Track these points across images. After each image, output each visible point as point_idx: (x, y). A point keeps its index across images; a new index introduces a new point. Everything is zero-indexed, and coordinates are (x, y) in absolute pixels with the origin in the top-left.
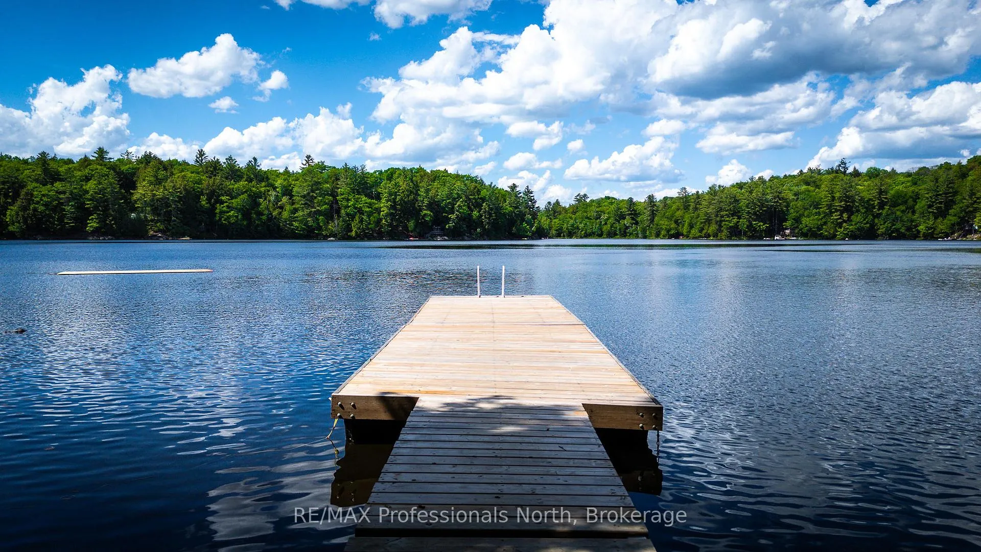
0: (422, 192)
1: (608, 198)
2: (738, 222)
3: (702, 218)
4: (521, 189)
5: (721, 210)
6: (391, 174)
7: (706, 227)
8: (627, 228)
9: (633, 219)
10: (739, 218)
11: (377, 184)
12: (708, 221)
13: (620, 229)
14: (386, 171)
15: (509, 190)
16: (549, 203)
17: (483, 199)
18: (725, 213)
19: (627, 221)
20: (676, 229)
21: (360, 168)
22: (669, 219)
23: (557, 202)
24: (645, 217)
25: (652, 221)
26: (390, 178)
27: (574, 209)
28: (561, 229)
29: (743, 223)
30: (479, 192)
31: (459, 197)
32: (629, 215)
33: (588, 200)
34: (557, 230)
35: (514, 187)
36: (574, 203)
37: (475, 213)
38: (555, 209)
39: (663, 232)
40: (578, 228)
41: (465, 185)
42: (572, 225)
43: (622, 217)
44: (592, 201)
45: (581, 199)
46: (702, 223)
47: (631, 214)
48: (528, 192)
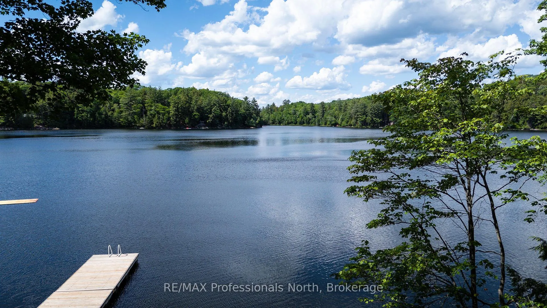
0: (193, 102)
1: (301, 102)
2: (366, 118)
3: (348, 115)
4: (250, 99)
5: (357, 112)
6: (177, 91)
7: (350, 121)
8: (310, 119)
9: (313, 115)
10: (367, 116)
11: (168, 96)
12: (351, 118)
13: (306, 120)
14: (174, 89)
15: (244, 100)
16: (268, 105)
17: (229, 106)
18: (359, 113)
19: (310, 116)
20: (335, 121)
21: (158, 88)
22: (332, 115)
23: (274, 105)
24: (319, 114)
25: (323, 116)
26: (176, 94)
27: (282, 108)
28: (275, 120)
29: (369, 119)
30: (226, 101)
31: (215, 105)
32: (311, 112)
33: (290, 103)
34: (272, 121)
35: (246, 98)
36: (282, 105)
37: (224, 114)
38: (271, 109)
39: (328, 123)
40: (283, 119)
41: (219, 98)
42: (281, 118)
43: (308, 113)
44: (292, 104)
45: (286, 102)
46: (348, 118)
47: (312, 112)
48: (254, 101)
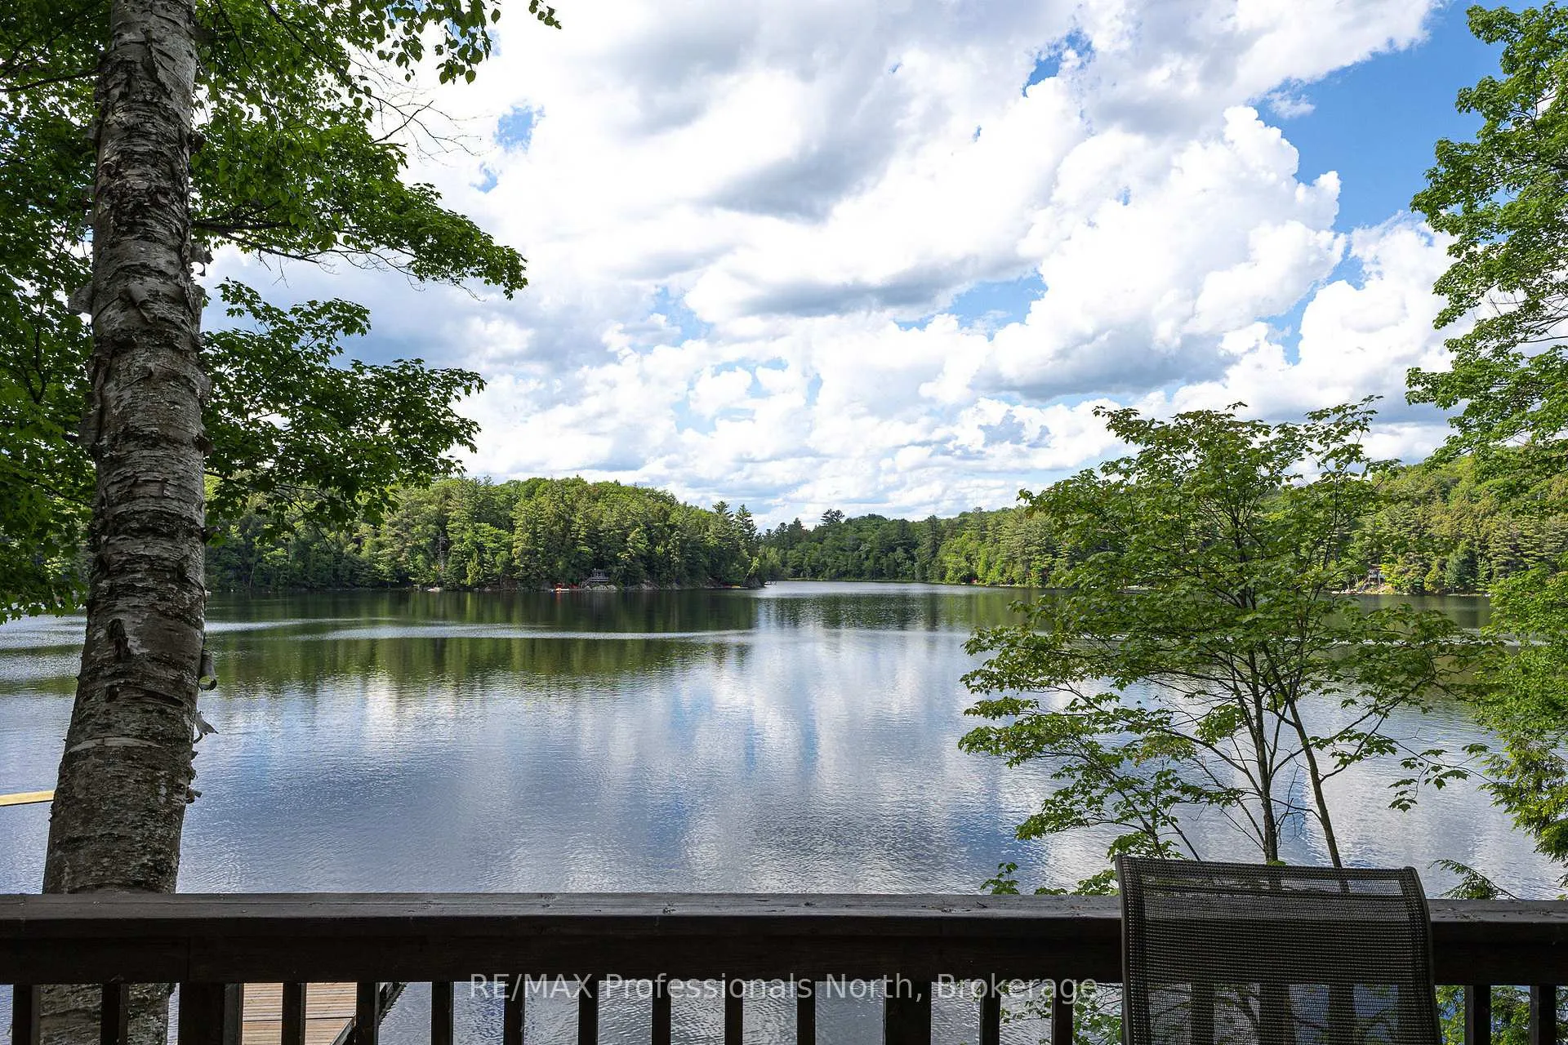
0: (578, 519)
1: (872, 517)
2: (1053, 562)
3: (1003, 555)
4: (733, 509)
5: (1028, 543)
6: (533, 488)
7: (1008, 569)
8: (898, 565)
9: (906, 551)
10: (1055, 556)
11: (511, 502)
12: (1012, 559)
13: (888, 567)
14: (525, 483)
15: (714, 511)
16: (783, 524)
17: (672, 527)
18: (1034, 548)
19: (900, 553)
20: (969, 568)
21: (483, 481)
22: (958, 554)
23: (797, 523)
24: (924, 549)
25: (934, 555)
26: (530, 495)
27: (820, 534)
28: (801, 565)
29: (1061, 564)
30: (667, 515)
31: (635, 525)
32: (901, 545)
33: (843, 521)
34: (794, 567)
35: (722, 507)
36: (821, 524)
37: (659, 549)
38: (792, 535)
39: (950, 574)
40: (825, 564)
41: (646, 506)
42: (818, 560)
43: (891, 548)
44: (849, 521)
45: (832, 518)
46: (1003, 562)
47: (905, 544)
48: (744, 513)
